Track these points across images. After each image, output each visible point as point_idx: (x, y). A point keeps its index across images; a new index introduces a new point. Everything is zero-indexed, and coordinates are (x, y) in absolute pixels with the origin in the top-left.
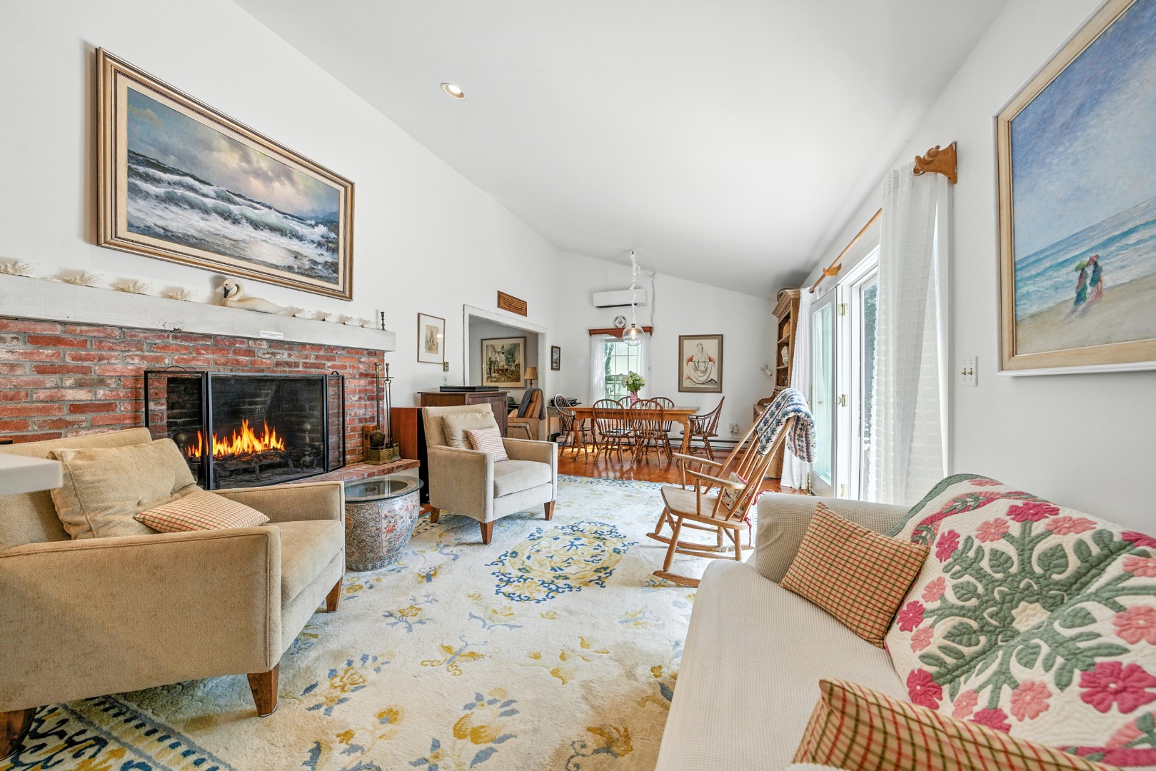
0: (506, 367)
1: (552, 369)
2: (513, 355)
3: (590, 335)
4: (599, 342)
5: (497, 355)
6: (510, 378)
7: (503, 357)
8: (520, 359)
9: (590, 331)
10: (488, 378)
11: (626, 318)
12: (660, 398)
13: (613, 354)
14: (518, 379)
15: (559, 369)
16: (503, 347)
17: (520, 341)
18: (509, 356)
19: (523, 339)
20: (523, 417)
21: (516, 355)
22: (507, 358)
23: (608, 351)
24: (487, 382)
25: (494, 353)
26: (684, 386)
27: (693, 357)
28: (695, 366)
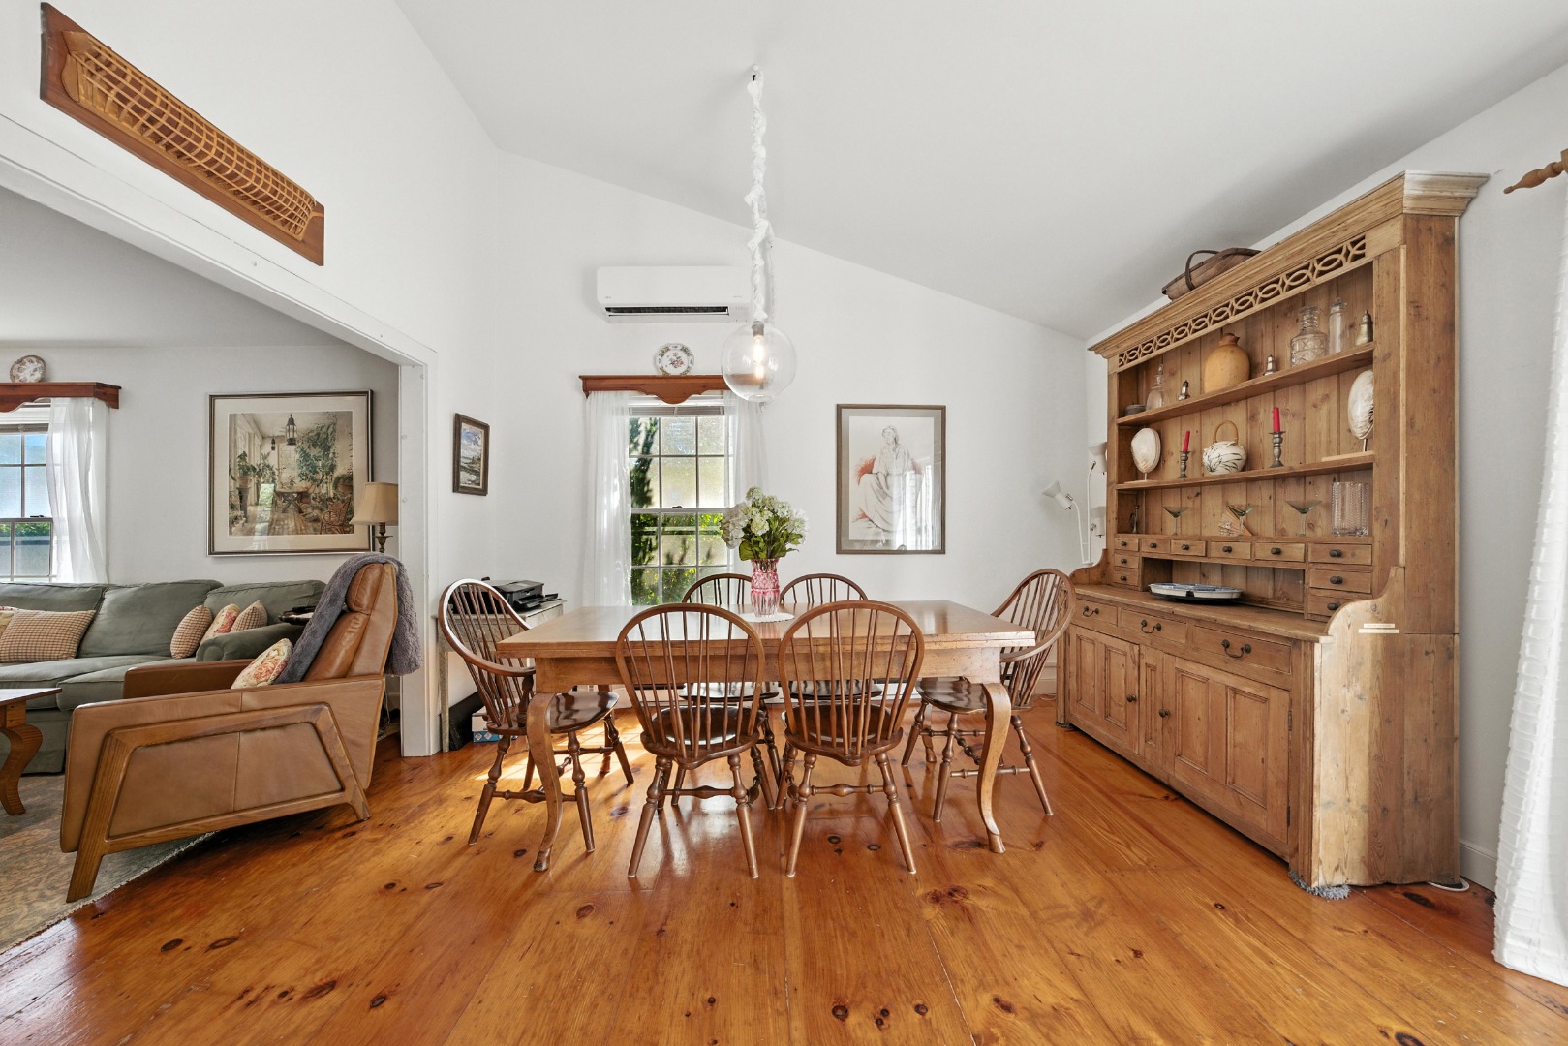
0: (301, 485)
1: (457, 488)
2: (327, 449)
3: (587, 391)
4: (617, 412)
5: (268, 446)
6: (316, 520)
7: (292, 454)
8: (351, 457)
9: (585, 378)
10: (233, 521)
11: (692, 350)
12: (821, 576)
13: (654, 449)
14: (345, 527)
15: (484, 492)
16: (291, 422)
17: (356, 407)
18: (314, 452)
19: (363, 399)
20: (303, 679)
21: (338, 447)
22: (305, 456)
23: (641, 439)
24: (230, 532)
25: (258, 441)
26: (850, 539)
27: (873, 463)
28: (880, 485)
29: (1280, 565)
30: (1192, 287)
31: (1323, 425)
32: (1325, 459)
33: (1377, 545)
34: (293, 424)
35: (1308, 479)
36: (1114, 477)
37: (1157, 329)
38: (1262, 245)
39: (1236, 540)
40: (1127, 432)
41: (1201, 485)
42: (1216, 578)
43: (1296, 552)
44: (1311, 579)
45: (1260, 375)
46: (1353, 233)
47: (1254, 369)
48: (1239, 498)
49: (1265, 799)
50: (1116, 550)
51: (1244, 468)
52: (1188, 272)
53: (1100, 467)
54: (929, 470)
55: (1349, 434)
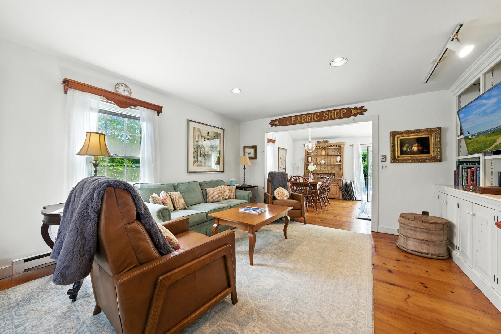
5: (203, 140)
10: (194, 162)
19: (223, 131)
24: (193, 165)
25: (200, 137)
29: (332, 173)
30: (322, 143)
31: (333, 160)
32: (336, 163)
34: (209, 134)
36: (306, 162)
38: (330, 141)
39: (326, 171)
40: (308, 157)
43: (334, 172)
44: (335, 174)
45: (327, 154)
46: (340, 144)
47: (326, 153)
48: (323, 166)
49: (336, 194)
50: (307, 172)
51: (324, 164)
52: (322, 141)
53: (302, 161)
54: (285, 159)
55: (337, 161)
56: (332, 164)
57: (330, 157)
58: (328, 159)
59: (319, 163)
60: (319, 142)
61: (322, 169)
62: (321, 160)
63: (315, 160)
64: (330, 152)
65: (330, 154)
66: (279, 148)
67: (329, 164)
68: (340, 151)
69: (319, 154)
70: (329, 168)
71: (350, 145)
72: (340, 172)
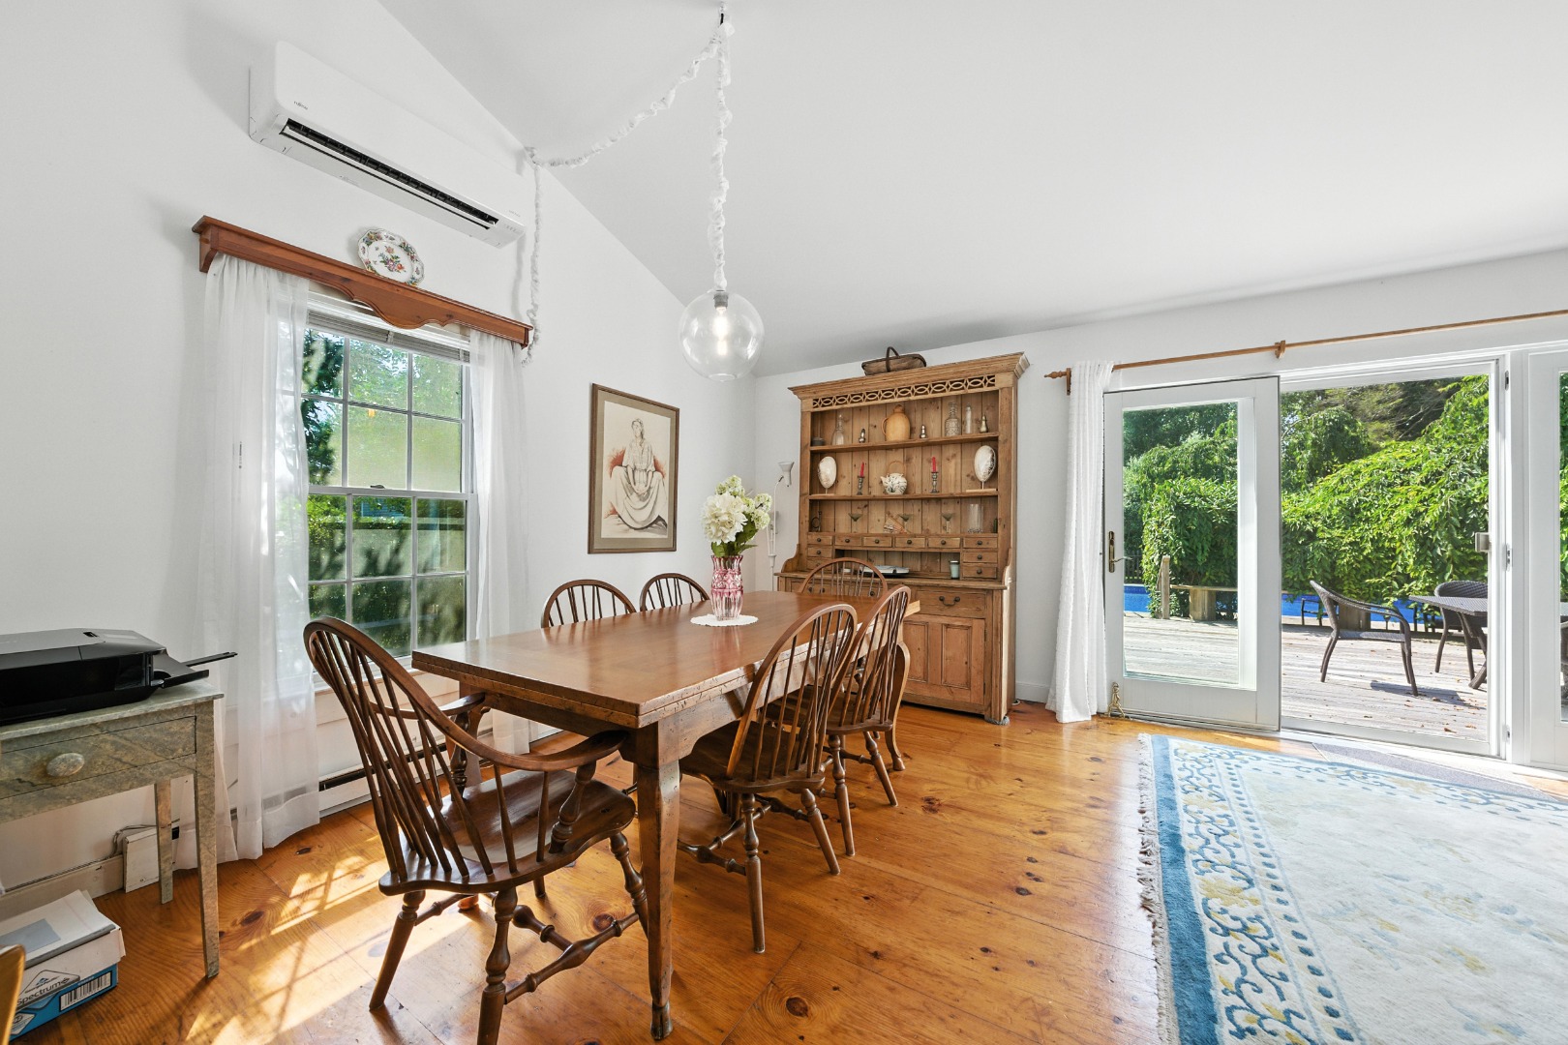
11: (419, 253)
26: (603, 536)
27: (623, 455)
28: (628, 479)
29: (944, 550)
30: (889, 370)
31: (952, 471)
32: (968, 491)
33: (1000, 538)
35: (943, 501)
36: (807, 489)
37: (852, 389)
38: (934, 358)
39: (915, 536)
40: (816, 457)
41: (868, 500)
42: (897, 560)
43: (955, 542)
44: (964, 558)
45: (916, 435)
46: (990, 371)
47: (912, 430)
48: (897, 510)
49: (968, 684)
50: (809, 545)
51: (906, 491)
52: (887, 359)
53: (786, 481)
54: (666, 468)
55: (974, 478)
56: (945, 492)
57: (935, 453)
58: (926, 464)
59: (876, 492)
60: (874, 367)
61: (891, 524)
62: (887, 474)
63: (857, 472)
64: (938, 425)
65: (935, 435)
66: (595, 389)
67: (928, 493)
68: (990, 415)
69: (877, 440)
70: (932, 516)
71: (1053, 376)
72: (993, 544)
